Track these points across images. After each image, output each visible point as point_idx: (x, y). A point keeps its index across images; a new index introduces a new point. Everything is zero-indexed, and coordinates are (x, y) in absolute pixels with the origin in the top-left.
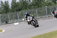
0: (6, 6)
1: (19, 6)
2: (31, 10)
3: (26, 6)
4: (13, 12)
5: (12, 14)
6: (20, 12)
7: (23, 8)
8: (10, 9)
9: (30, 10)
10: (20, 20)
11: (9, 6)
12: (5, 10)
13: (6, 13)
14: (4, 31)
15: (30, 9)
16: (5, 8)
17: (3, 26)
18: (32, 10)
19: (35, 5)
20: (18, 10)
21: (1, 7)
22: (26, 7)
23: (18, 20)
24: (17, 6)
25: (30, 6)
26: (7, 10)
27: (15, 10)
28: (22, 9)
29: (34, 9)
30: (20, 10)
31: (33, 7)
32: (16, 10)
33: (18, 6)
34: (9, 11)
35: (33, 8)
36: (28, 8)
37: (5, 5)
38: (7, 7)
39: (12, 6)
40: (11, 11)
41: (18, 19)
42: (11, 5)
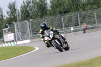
0: (41, 5)
1: (65, 5)
2: (85, 13)
3: (77, 4)
4: (53, 15)
5: (53, 18)
6: (67, 16)
7: (71, 8)
8: (49, 10)
9: (83, 13)
10: (67, 29)
11: (46, 4)
12: (39, 11)
13: (42, 16)
14: (37, 49)
15: (84, 10)
16: (40, 9)
17: (35, 40)
18: (87, 12)
19: (93, 4)
20: (63, 11)
21: (33, 6)
22: (77, 7)
23: (63, 30)
24: (61, 4)
25: (84, 5)
26: (44, 12)
27: (58, 13)
28: (70, 11)
29: (91, 11)
30: (66, 12)
31: (89, 7)
32: (60, 12)
33: (63, 5)
34: (46, 13)
35: (90, 9)
36: (80, 9)
37: (40, 3)
38: (43, 7)
39: (53, 4)
40: (51, 13)
41: (62, 27)
42: (51, 2)
